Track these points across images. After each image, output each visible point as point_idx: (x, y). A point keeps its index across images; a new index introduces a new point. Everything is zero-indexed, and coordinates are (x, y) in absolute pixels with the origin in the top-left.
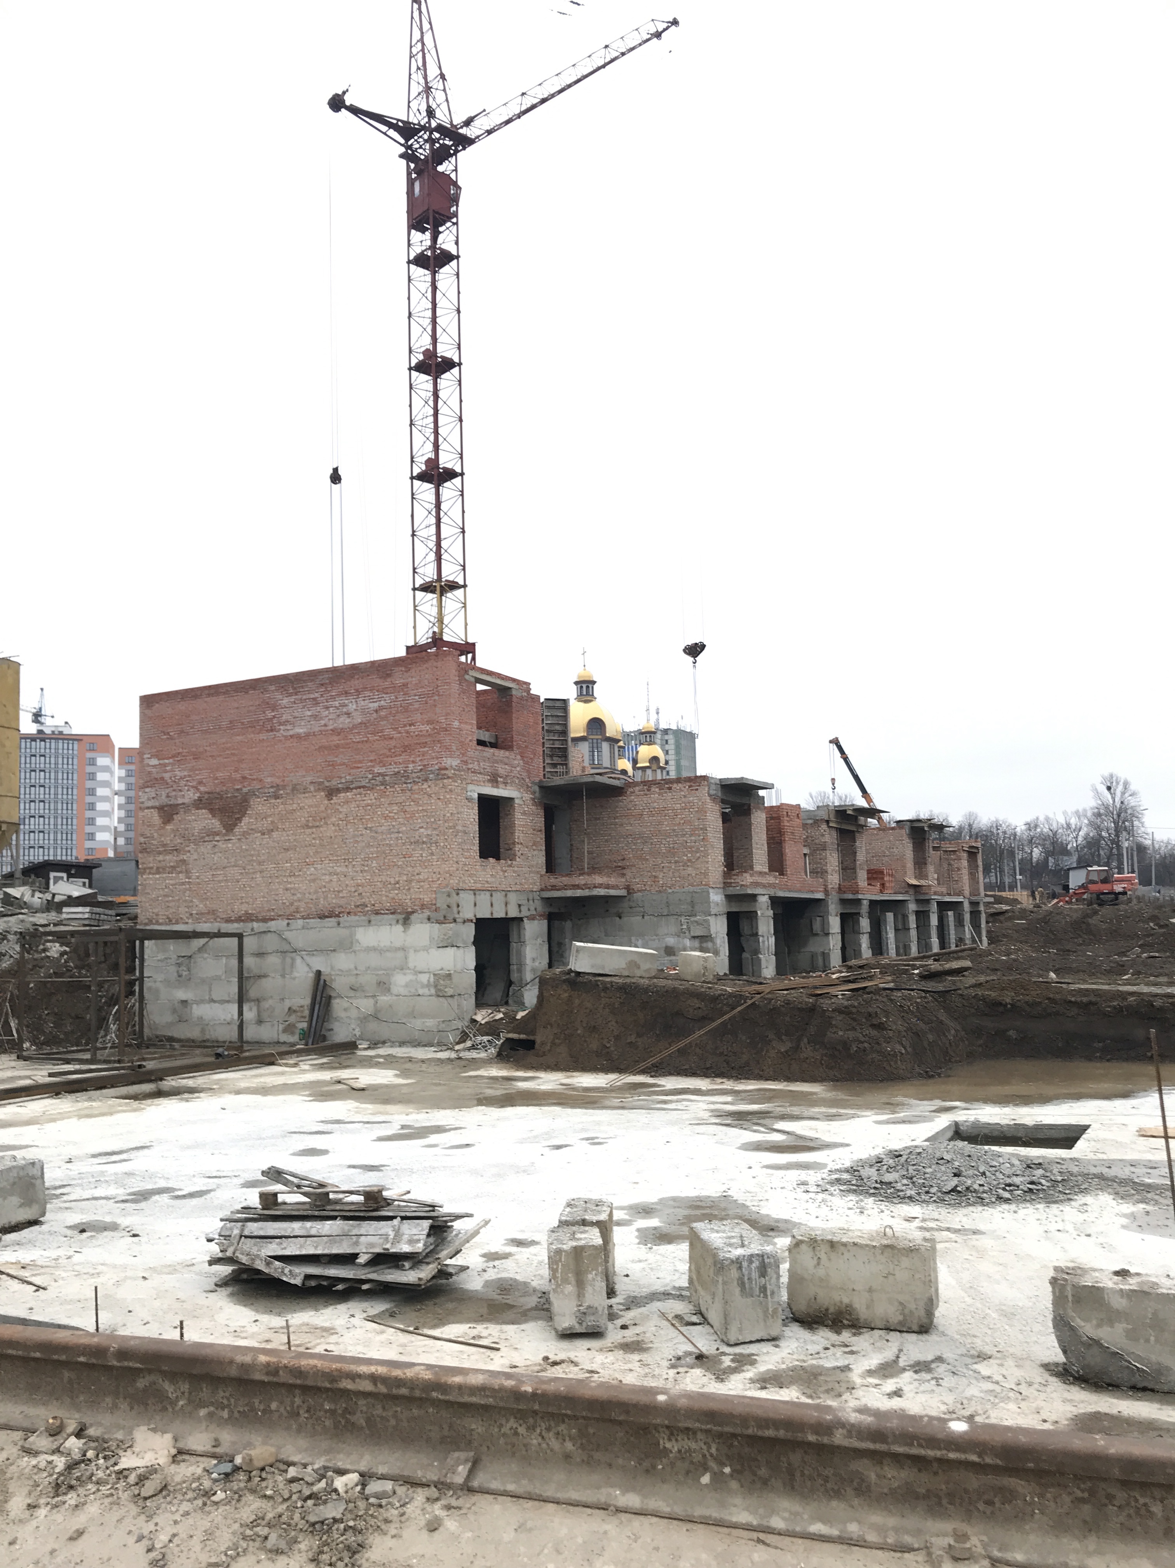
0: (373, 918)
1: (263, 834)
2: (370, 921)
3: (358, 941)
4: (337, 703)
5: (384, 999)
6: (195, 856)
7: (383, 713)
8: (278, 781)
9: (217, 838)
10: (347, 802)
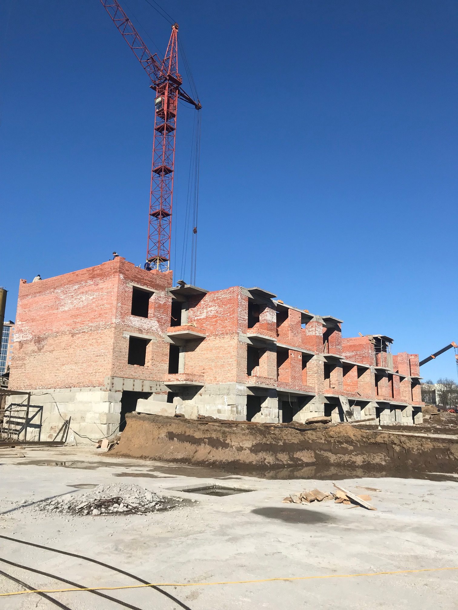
0: (82, 388)
1: (50, 352)
2: (81, 390)
3: (76, 398)
4: (79, 297)
5: (83, 424)
6: (28, 362)
7: (94, 300)
8: (57, 330)
9: (36, 354)
10: (79, 338)
